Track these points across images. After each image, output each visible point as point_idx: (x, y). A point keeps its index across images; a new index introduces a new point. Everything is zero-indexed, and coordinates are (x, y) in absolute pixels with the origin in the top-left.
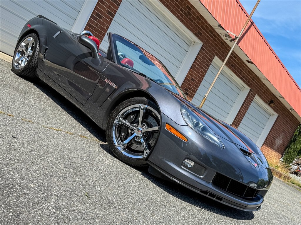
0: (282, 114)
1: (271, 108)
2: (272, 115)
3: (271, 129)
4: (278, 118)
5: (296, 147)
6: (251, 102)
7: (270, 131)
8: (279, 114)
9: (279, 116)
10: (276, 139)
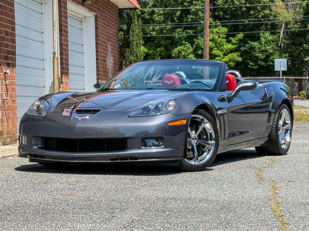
0: (99, 9)
1: (86, 8)
2: (83, 20)
3: (97, 47)
4: (96, 20)
5: (137, 56)
6: (66, 18)
7: (97, 51)
8: (95, 13)
9: (96, 17)
10: (107, 60)
